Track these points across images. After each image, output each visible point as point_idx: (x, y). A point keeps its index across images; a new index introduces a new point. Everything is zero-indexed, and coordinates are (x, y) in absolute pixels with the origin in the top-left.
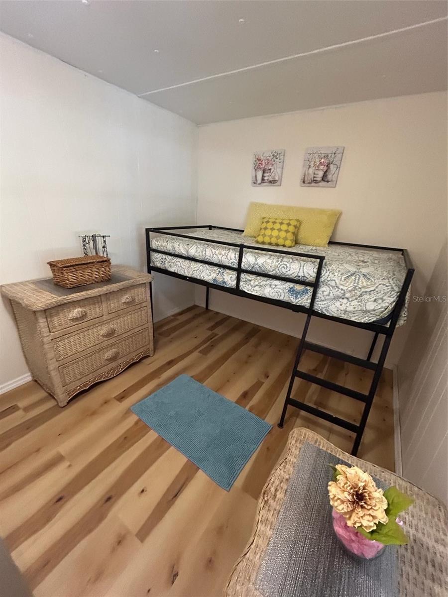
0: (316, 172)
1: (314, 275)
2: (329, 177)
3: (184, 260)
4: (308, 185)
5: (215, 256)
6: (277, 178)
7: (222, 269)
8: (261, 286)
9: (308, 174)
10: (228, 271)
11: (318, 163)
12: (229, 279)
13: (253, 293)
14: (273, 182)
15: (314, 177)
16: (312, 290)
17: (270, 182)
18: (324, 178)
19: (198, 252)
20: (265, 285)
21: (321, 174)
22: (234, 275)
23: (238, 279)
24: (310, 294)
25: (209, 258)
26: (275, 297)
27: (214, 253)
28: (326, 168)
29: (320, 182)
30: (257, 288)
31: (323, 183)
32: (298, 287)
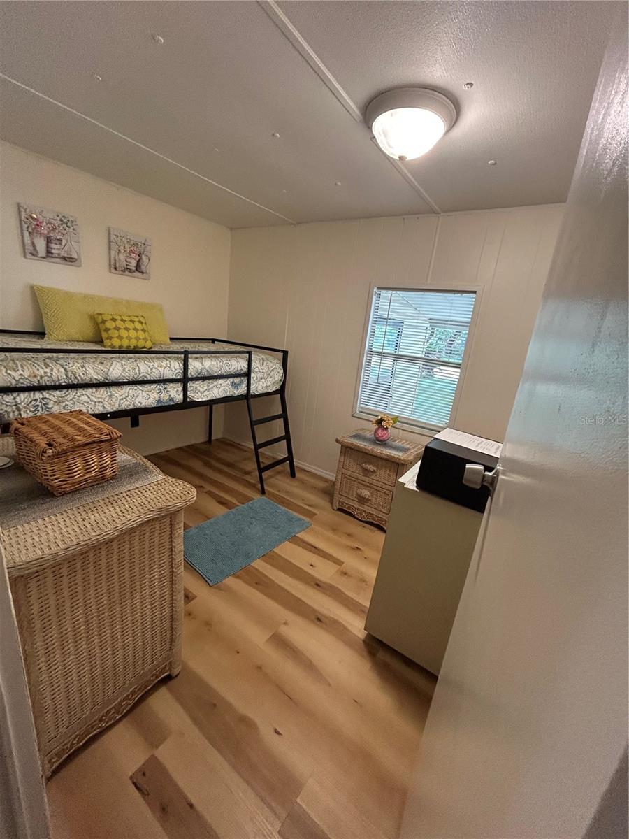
0: (128, 260)
1: (246, 366)
2: (143, 268)
3: (94, 390)
4: (120, 272)
5: (154, 370)
6: (75, 256)
7: (162, 384)
8: (208, 390)
9: (120, 260)
10: (171, 385)
11: (128, 250)
12: (175, 394)
13: (204, 400)
14: (69, 260)
15: (127, 265)
16: (246, 378)
17: (64, 258)
18: (138, 267)
19: (127, 370)
20: (212, 388)
21: (133, 263)
22: (179, 387)
23: (185, 390)
24: (245, 383)
25: (145, 375)
26: (222, 395)
27: (152, 367)
28: (137, 258)
29: (134, 272)
30: (206, 393)
31: (137, 274)
32: (237, 380)
